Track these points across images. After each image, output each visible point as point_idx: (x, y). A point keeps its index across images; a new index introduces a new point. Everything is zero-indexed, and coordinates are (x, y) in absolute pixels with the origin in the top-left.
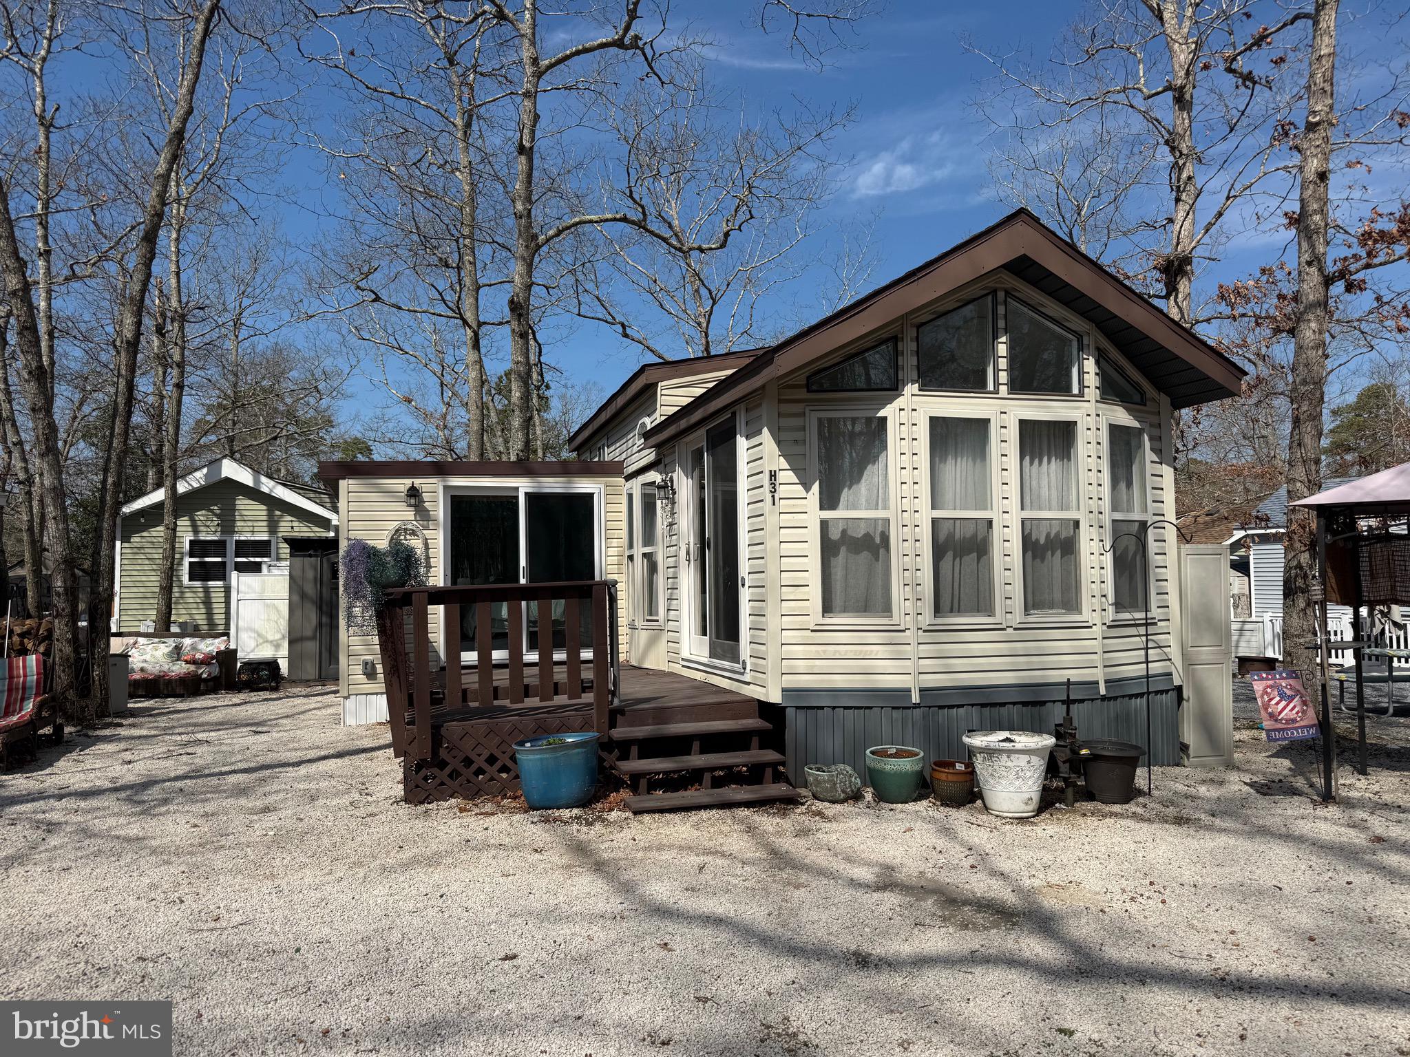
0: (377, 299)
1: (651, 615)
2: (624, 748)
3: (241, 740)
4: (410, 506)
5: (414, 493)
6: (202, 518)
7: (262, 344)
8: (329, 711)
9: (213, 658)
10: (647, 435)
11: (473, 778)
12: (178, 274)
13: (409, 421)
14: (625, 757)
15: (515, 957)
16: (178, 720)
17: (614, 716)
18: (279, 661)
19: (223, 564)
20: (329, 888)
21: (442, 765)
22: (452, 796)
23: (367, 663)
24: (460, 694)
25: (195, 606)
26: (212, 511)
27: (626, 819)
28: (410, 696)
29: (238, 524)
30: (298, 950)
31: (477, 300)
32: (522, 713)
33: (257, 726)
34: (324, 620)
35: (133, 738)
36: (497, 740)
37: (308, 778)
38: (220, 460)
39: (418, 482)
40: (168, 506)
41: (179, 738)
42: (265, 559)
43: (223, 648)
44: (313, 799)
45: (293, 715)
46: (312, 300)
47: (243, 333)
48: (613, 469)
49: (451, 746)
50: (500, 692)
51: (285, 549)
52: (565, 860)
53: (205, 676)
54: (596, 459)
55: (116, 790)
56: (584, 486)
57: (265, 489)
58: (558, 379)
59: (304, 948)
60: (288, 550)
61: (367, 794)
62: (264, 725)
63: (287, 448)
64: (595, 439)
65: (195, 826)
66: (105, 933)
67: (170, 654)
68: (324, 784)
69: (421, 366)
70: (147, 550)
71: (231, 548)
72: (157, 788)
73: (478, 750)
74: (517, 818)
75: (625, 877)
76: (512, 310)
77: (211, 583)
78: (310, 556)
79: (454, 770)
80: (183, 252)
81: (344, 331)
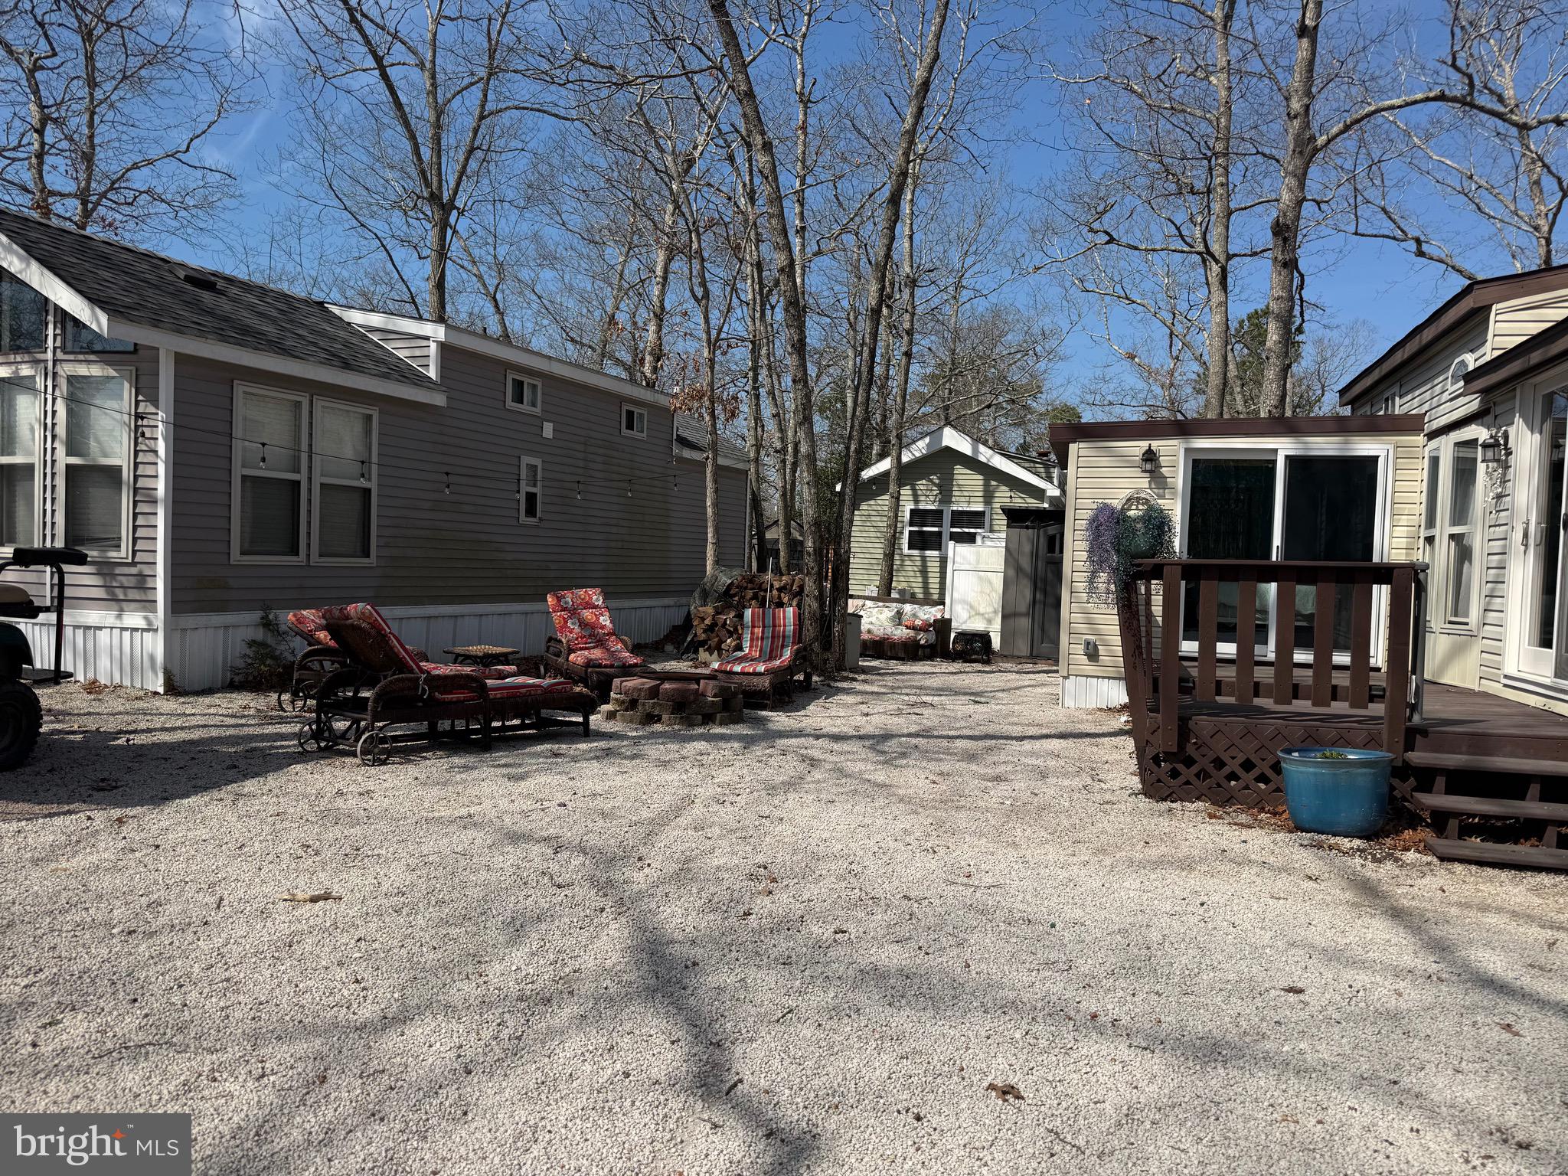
0: (1112, 240)
1: (1456, 615)
2: (1425, 778)
3: (961, 707)
4: (1145, 471)
5: (1150, 456)
6: (922, 487)
7: (981, 305)
8: (1045, 690)
9: (930, 625)
10: (1470, 377)
11: (1224, 782)
12: (911, 237)
13: (1132, 380)
14: (1427, 788)
15: (1300, 991)
16: (903, 681)
17: (1413, 736)
18: (991, 634)
19: (940, 533)
20: (1075, 869)
21: (1189, 762)
22: (1198, 799)
23: (1089, 643)
24: (1213, 685)
25: (912, 574)
26: (931, 481)
27: (1429, 864)
28: (1155, 681)
29: (955, 493)
30: (1053, 926)
31: (1227, 228)
32: (1287, 717)
33: (976, 696)
34: (1038, 596)
35: (867, 693)
36: (1255, 744)
37: (1032, 754)
38: (941, 429)
39: (1155, 444)
40: (893, 475)
41: (906, 698)
42: (979, 531)
43: (939, 617)
44: (1043, 775)
45: (1009, 690)
46: (1034, 253)
47: (965, 294)
48: (1411, 424)
49: (1200, 742)
50: (1261, 688)
51: (1001, 521)
52: (1348, 896)
53: (922, 642)
54: (1382, 413)
55: (861, 737)
56: (1364, 447)
57: (982, 459)
58: (1318, 318)
59: (1059, 925)
60: (1005, 522)
61: (1099, 780)
62: (981, 696)
63: (995, 419)
64: (1382, 387)
65: (934, 783)
66: (873, 867)
67: (892, 619)
68: (1052, 763)
69: (1149, 315)
70: (873, 518)
71: (947, 519)
72: (893, 743)
73: (1233, 752)
74: (1280, 836)
75: (1438, 932)
76: (1275, 234)
77: (928, 553)
78: (1027, 527)
79: (1203, 770)
80: (916, 213)
81: (1068, 284)
